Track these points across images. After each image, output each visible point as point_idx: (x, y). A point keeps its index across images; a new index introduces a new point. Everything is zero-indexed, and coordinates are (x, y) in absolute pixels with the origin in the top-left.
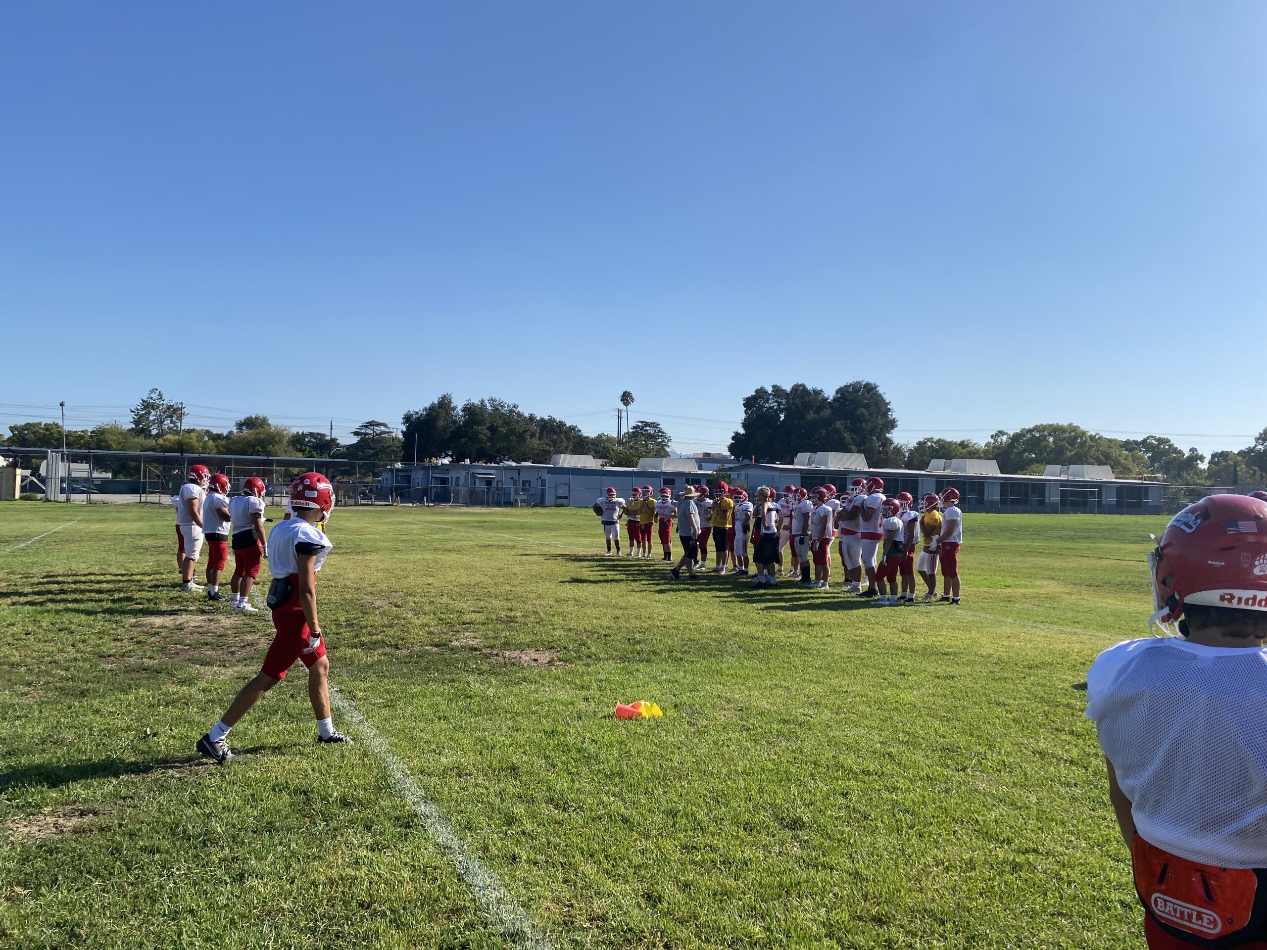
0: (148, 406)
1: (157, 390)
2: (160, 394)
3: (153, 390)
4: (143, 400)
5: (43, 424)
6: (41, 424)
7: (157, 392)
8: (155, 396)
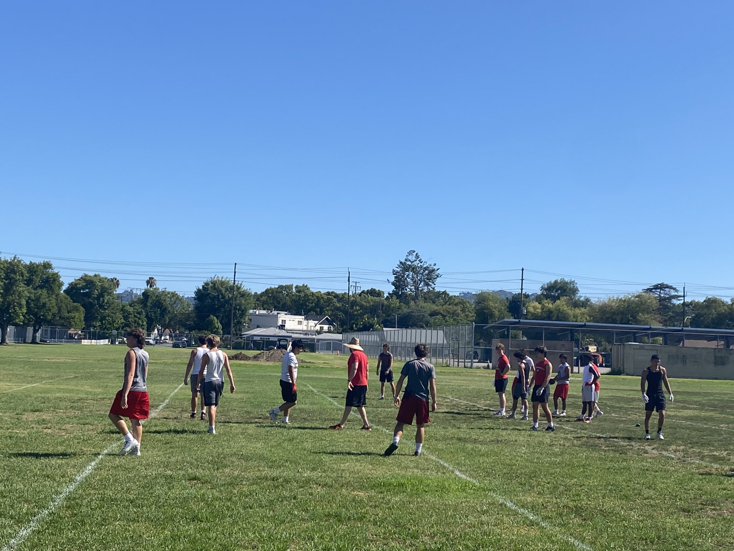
0: (405, 267)
1: (414, 252)
2: (417, 256)
3: (411, 253)
4: (401, 263)
5: (294, 286)
6: (292, 285)
7: (415, 254)
8: (412, 258)
